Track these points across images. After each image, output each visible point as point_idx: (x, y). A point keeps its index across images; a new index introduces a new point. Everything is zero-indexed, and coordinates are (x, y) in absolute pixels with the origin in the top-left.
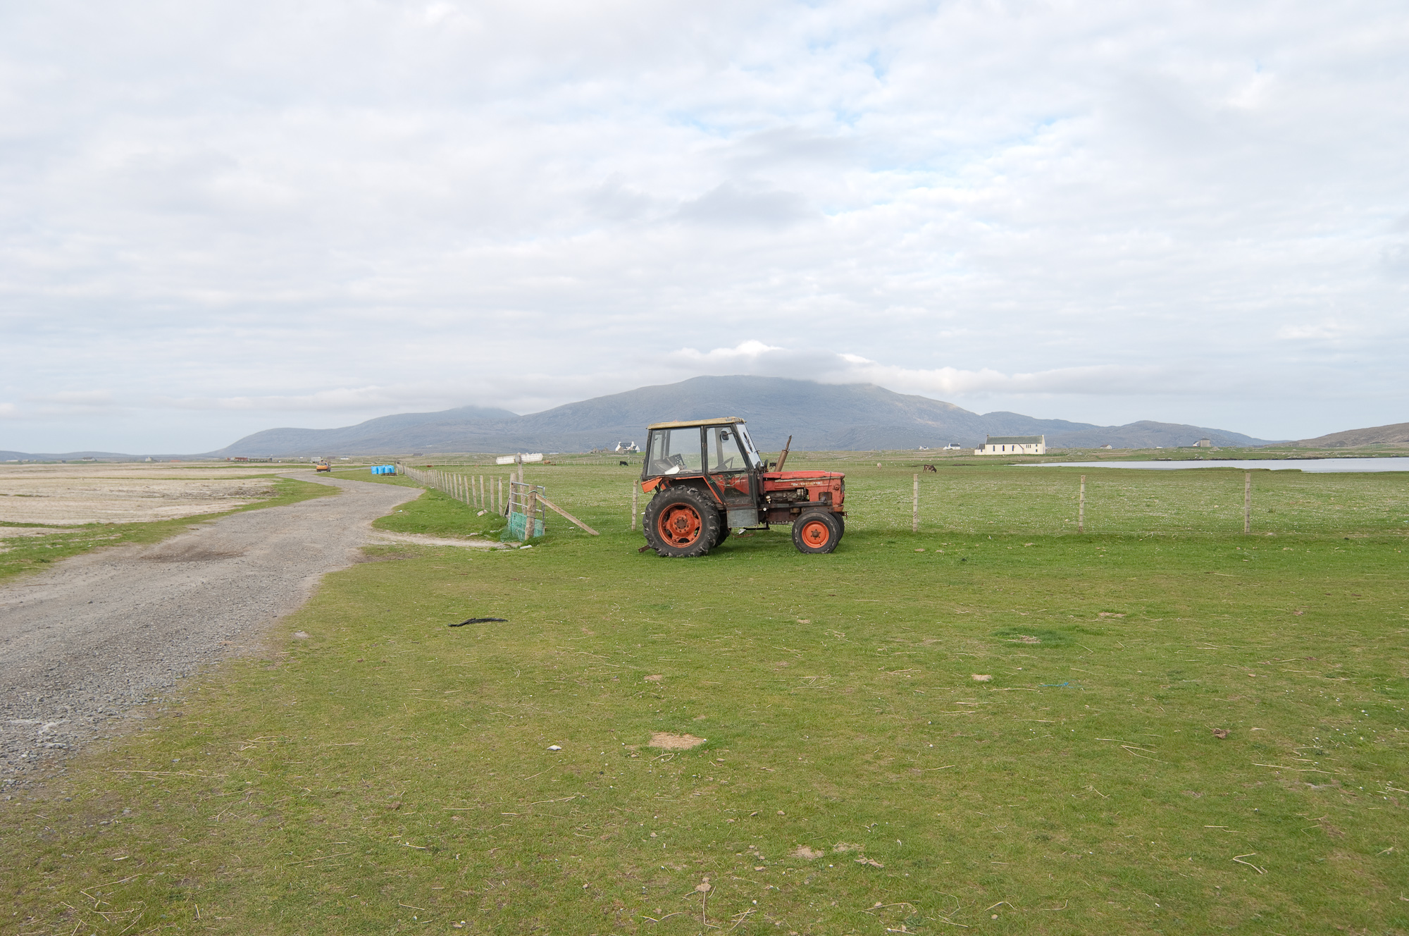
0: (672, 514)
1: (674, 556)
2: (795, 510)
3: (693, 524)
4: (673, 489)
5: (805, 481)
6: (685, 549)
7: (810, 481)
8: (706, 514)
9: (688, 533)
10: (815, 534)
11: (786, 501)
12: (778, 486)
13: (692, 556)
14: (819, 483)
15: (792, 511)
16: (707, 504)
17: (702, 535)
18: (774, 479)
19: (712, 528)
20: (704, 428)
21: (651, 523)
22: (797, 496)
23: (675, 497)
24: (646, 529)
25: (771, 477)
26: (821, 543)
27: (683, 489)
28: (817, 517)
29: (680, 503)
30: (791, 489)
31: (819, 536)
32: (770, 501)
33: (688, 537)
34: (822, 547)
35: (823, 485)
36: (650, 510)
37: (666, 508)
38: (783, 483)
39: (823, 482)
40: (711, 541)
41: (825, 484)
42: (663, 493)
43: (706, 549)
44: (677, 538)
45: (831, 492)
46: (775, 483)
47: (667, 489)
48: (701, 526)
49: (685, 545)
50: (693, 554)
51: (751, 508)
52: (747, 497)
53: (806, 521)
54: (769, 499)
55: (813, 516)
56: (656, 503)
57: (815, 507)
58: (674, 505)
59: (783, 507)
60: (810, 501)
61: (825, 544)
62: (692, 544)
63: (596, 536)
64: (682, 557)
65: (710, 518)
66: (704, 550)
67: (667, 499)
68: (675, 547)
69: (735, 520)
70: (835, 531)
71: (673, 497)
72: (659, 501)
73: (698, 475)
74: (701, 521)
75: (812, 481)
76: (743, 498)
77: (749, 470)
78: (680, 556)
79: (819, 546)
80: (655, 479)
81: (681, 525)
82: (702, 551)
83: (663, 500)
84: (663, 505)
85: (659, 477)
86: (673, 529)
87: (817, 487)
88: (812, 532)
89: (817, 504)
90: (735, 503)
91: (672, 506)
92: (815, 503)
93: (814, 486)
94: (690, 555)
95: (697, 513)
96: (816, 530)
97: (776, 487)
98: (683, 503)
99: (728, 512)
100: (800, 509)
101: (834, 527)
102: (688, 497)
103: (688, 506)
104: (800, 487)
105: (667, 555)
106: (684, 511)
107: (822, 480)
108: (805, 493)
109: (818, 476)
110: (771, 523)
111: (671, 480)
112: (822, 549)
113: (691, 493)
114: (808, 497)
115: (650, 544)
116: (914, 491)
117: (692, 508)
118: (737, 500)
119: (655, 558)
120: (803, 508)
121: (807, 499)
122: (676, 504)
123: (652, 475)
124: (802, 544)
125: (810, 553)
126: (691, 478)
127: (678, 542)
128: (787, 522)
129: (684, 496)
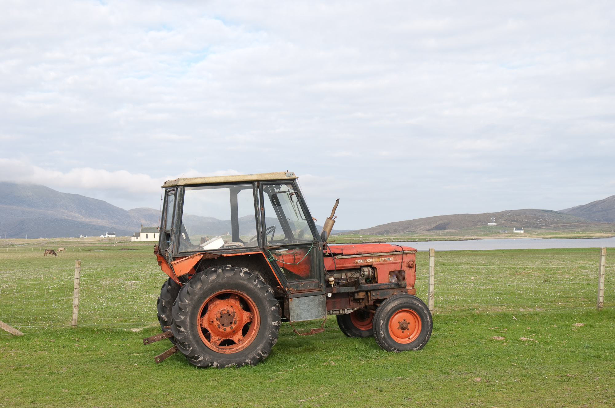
0: (211, 306)
1: (222, 366)
2: (361, 295)
3: (241, 320)
4: (220, 270)
5: (372, 257)
6: (236, 355)
7: (379, 257)
8: (267, 305)
9: (234, 332)
10: (405, 325)
11: (356, 283)
12: (339, 264)
13: (247, 364)
14: (390, 259)
15: (357, 296)
16: (268, 291)
17: (261, 334)
18: (335, 254)
19: (275, 323)
20: (260, 184)
21: (189, 320)
22: (366, 276)
23: (223, 281)
24: (179, 329)
25: (332, 252)
26: (410, 337)
27: (232, 270)
28: (408, 303)
29: (229, 290)
30: (358, 267)
31: (408, 327)
32: (333, 284)
33: (232, 337)
34: (413, 342)
35: (394, 262)
36: (187, 302)
37: (209, 298)
38: (347, 259)
39: (394, 258)
40: (273, 342)
41: (397, 260)
42: (205, 276)
43: (266, 353)
44: (219, 340)
45: (404, 270)
46: (336, 259)
47: (209, 270)
48: (257, 320)
49: (234, 349)
50: (247, 361)
51: (318, 294)
52: (314, 279)
53: (394, 309)
54: (333, 281)
55: (404, 302)
56: (196, 292)
57: (387, 290)
58: (220, 293)
59: (347, 291)
60: (379, 282)
61: (417, 338)
62: (245, 347)
63: (21, 337)
64: (233, 366)
65: (272, 309)
66: (263, 355)
67: (212, 285)
68: (222, 352)
69: (300, 311)
70: (429, 321)
71: (221, 281)
72: (200, 288)
73: (252, 250)
74: (258, 314)
75: (381, 257)
76: (308, 281)
77: (318, 243)
78: (230, 365)
79: (408, 340)
80: (193, 256)
81: (226, 320)
82: (259, 357)
83: (206, 286)
84: (205, 294)
85: (199, 253)
86: (214, 326)
87: (388, 265)
88: (399, 323)
89: (389, 286)
90: (299, 289)
91: (216, 294)
92: (386, 285)
93: (383, 263)
94: (245, 363)
95: (251, 304)
96: (404, 320)
97: (337, 266)
98: (233, 290)
99: (291, 300)
100: (367, 294)
101: (428, 316)
102: (239, 280)
103: (238, 293)
104: (366, 264)
105: (210, 364)
106: (229, 301)
107: (393, 255)
108: (373, 272)
109: (388, 251)
110: (329, 313)
111: (216, 258)
112: (413, 344)
113: (244, 275)
114: (376, 277)
115: (185, 350)
116: (431, 268)
117: (244, 297)
118: (298, 284)
119: (197, 371)
120: (371, 292)
121: (376, 280)
122: (223, 291)
123: (187, 251)
124: (388, 340)
125: (398, 350)
126: (243, 254)
127: (219, 345)
128: (346, 310)
129: (234, 279)
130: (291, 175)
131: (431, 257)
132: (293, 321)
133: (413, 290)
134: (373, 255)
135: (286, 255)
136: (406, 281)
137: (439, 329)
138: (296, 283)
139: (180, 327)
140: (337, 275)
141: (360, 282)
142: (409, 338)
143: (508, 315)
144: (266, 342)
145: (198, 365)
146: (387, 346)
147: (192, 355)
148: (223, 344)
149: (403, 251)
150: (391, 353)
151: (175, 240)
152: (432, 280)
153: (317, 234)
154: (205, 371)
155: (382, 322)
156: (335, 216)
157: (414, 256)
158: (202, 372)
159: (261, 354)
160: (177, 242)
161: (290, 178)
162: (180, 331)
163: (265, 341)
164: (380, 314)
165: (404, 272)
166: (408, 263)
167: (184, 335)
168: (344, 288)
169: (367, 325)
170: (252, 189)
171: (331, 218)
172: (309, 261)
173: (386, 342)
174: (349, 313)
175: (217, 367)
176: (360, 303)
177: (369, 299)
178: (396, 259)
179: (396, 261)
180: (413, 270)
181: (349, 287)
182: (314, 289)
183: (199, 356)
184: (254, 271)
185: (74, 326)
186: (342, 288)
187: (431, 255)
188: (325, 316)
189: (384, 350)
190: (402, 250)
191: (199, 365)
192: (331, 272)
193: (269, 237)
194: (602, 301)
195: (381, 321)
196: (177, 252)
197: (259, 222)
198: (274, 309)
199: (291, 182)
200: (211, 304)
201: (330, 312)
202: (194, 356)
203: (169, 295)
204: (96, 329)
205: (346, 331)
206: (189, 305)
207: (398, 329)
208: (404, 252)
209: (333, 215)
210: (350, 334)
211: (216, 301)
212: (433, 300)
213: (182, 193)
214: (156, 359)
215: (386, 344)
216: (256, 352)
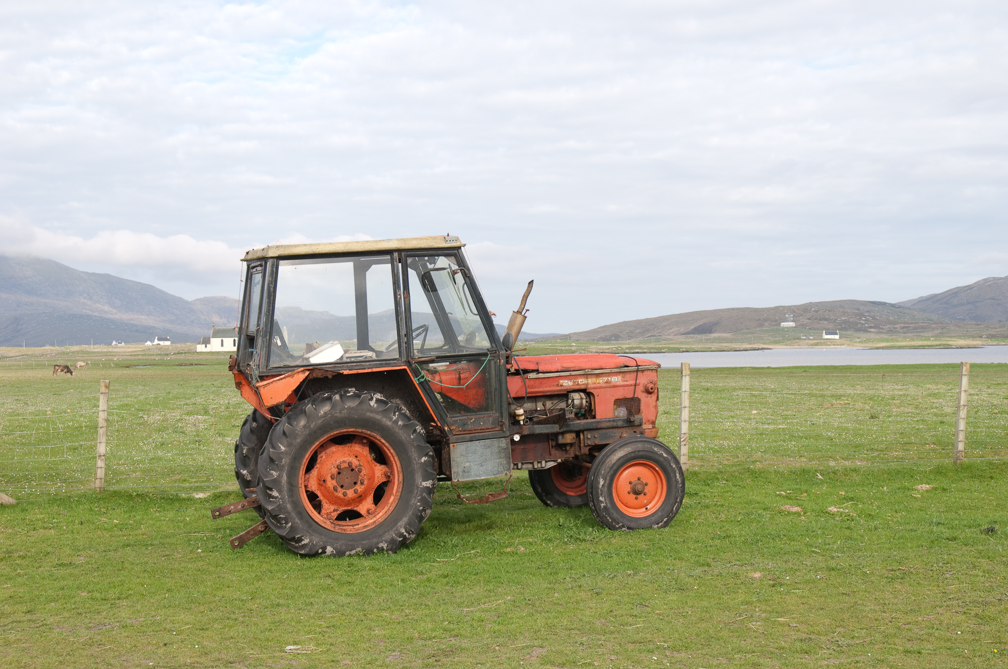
0: (322, 457)
1: (340, 554)
2: (569, 438)
3: (371, 478)
4: (337, 397)
5: (586, 376)
6: (363, 536)
7: (598, 375)
8: (414, 454)
9: (360, 498)
10: (639, 487)
11: (560, 418)
12: (533, 387)
13: (382, 549)
14: (616, 380)
15: (561, 440)
16: (415, 431)
17: (404, 501)
18: (526, 371)
19: (428, 484)
20: (403, 256)
21: (285, 478)
22: (576, 407)
23: (342, 415)
24: (270, 493)
25: (522, 367)
26: (648, 507)
27: (356, 396)
28: (644, 451)
29: (352, 430)
30: (564, 392)
31: (645, 491)
32: (523, 420)
33: (357, 506)
34: (653, 515)
35: (622, 383)
36: (283, 448)
37: (318, 443)
38: (545, 380)
39: (623, 377)
40: (423, 514)
41: (627, 381)
42: (312, 406)
43: (413, 533)
44: (335, 510)
45: (639, 397)
46: (527, 380)
47: (319, 397)
48: (397, 479)
49: (359, 526)
50: (380, 545)
51: (498, 437)
52: (490, 411)
53: (622, 460)
54: (522, 415)
55: (638, 450)
56: (297, 432)
57: (610, 430)
58: (337, 434)
59: (546, 431)
60: (598, 417)
61: (659, 509)
62: (378, 523)
63: (11, 506)
64: (359, 554)
65: (423, 460)
66: (407, 535)
67: (323, 421)
68: (340, 531)
69: (467, 464)
70: (679, 480)
71: (338, 415)
72: (304, 426)
73: (390, 364)
74: (400, 469)
75: (601, 375)
76: (482, 414)
77: (498, 352)
78: (353, 552)
79: (644, 512)
80: (293, 373)
81: (347, 479)
82: (401, 539)
83: (314, 423)
84: (313, 436)
85: (302, 369)
86: (327, 489)
87: (613, 388)
88: (630, 483)
89: (615, 424)
90: (466, 427)
91: (331, 436)
92: (610, 421)
93: (605, 385)
94: (378, 548)
95: (388, 451)
96: (639, 479)
97: (529, 390)
98: (357, 430)
99: (454, 446)
100: (578, 436)
101: (677, 472)
102: (368, 414)
103: (367, 434)
104: (577, 387)
105: (320, 551)
106: (351, 447)
107: (620, 372)
108: (588, 400)
109: (613, 365)
110: (515, 467)
111: (330, 377)
112: (653, 518)
113: (376, 405)
114: (593, 408)
115: (279, 528)
116: (683, 394)
117: (377, 441)
118: (466, 419)
119: (300, 562)
120: (585, 433)
121: (593, 414)
122: (342, 431)
123: (282, 366)
124: (612, 511)
125: (628, 528)
126: (375, 370)
127: (335, 520)
128: (543, 462)
129: (360, 411)
130: (455, 240)
131: (683, 377)
132: (456, 481)
133: (654, 430)
134: (589, 373)
135: (445, 372)
136: (643, 415)
137: (696, 494)
138: (462, 418)
139: (271, 489)
140: (529, 404)
141: (567, 417)
142: (646, 509)
143: (809, 472)
144: (413, 514)
145: (301, 552)
146: (610, 520)
147: (291, 536)
148: (342, 517)
149: (637, 366)
150: (616, 533)
151: (263, 347)
152: (685, 414)
153: (496, 337)
154: (313, 562)
155: (602, 482)
156: (526, 308)
157: (655, 374)
158: (307, 562)
159: (405, 533)
160: (266, 351)
161: (452, 246)
162: (270, 496)
163: (410, 513)
164: (599, 470)
165: (638, 400)
166: (645, 387)
167: (277, 503)
168: (541, 426)
169: (578, 487)
170: (390, 265)
171: (519, 312)
172: (483, 381)
173: (609, 515)
174: (549, 467)
175: (333, 555)
176: (566, 450)
177: (582, 445)
178: (626, 379)
179: (626, 383)
180: (654, 397)
181: (549, 425)
182: (492, 428)
183: (302, 536)
184: (393, 399)
185: (98, 489)
186: (537, 426)
187: (684, 374)
188: (510, 473)
189: (605, 528)
190: (635, 364)
191: (303, 552)
192: (519, 400)
193: (417, 343)
194: (961, 450)
195: (601, 480)
196: (267, 366)
197: (401, 319)
198: (425, 461)
199: (454, 252)
200: (322, 452)
201: (517, 466)
202: (294, 538)
203: (254, 438)
204: (135, 494)
205: (544, 498)
206: (286, 454)
207: (629, 493)
208: (639, 367)
209: (523, 306)
210: (551, 502)
211: (330, 447)
212: (687, 446)
213: (274, 269)
214: (232, 542)
215: (608, 518)
216: (397, 530)
